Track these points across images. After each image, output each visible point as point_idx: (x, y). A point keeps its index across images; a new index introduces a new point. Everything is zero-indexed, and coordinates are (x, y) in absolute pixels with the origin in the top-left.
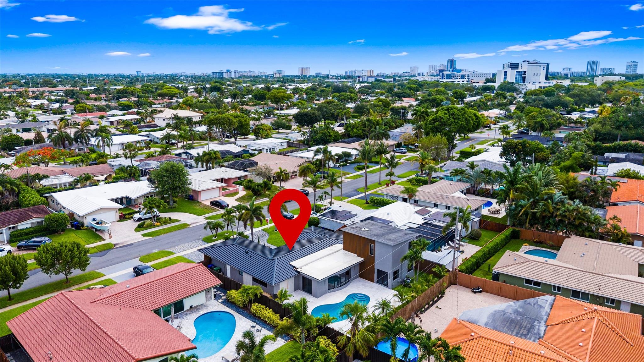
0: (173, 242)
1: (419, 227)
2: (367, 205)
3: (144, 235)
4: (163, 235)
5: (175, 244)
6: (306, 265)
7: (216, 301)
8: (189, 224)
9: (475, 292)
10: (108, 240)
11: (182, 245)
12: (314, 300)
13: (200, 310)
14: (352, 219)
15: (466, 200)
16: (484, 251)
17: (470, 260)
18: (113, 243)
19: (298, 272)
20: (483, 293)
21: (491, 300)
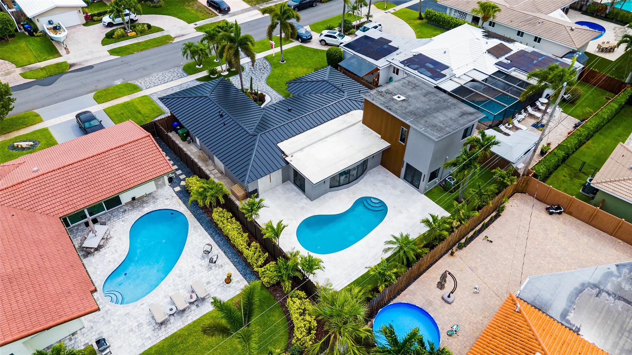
0: (144, 69)
1: (486, 80)
2: (419, 21)
3: (112, 52)
4: (136, 55)
5: (145, 72)
6: (301, 150)
7: (171, 188)
8: (173, 36)
9: (551, 213)
10: (65, 58)
11: (155, 74)
12: (307, 204)
13: (145, 205)
14: (389, 58)
15: (568, 29)
16: (580, 135)
17: (555, 154)
18: (70, 62)
19: (287, 163)
20: (564, 215)
21: (574, 231)
